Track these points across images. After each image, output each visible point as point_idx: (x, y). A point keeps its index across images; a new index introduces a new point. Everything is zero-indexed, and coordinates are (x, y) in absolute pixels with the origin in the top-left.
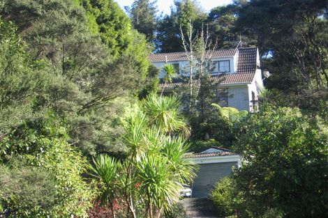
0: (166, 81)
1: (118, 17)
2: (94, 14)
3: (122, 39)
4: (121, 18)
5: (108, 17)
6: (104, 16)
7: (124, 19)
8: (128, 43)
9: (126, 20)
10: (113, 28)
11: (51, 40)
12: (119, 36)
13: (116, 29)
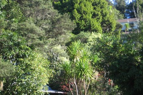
0: (126, 31)
1: (102, 3)
2: (91, 2)
3: (104, 12)
4: (103, 3)
5: (97, 3)
6: (95, 2)
7: (105, 3)
8: (107, 14)
9: (106, 4)
10: (99, 7)
11: (30, 8)
12: (102, 11)
13: (101, 8)
